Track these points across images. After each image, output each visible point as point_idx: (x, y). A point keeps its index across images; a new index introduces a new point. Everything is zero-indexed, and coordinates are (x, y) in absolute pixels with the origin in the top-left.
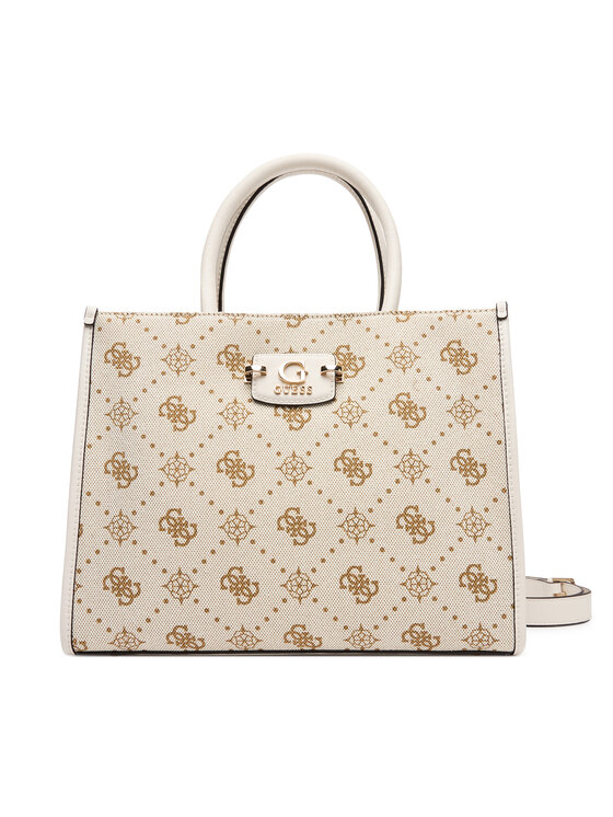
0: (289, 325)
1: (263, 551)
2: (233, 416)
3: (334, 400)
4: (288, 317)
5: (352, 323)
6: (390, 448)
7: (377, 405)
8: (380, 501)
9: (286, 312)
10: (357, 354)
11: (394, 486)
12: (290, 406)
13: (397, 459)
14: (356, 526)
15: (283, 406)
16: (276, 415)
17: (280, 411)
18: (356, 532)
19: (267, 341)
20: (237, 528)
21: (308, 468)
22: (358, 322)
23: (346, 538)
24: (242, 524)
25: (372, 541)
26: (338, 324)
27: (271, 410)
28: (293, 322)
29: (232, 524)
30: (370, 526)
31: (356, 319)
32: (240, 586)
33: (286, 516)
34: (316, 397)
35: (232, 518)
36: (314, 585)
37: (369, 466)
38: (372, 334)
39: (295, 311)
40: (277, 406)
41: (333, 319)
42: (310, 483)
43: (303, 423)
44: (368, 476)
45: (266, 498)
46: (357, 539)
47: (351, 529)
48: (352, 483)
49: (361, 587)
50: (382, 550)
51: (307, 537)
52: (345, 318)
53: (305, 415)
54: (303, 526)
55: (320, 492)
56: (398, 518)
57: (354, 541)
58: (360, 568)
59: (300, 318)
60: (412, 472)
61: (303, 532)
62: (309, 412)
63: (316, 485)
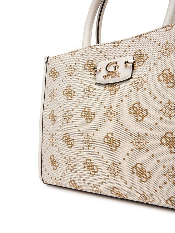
0: (114, 46)
1: (98, 153)
2: (89, 91)
3: (131, 78)
4: (114, 43)
5: (143, 38)
6: (158, 100)
7: (152, 78)
8: (151, 129)
9: (112, 41)
10: (145, 53)
11: (159, 121)
12: (111, 84)
13: (161, 106)
14: (139, 142)
15: (108, 84)
16: (105, 89)
17: (107, 87)
18: (139, 145)
19: (105, 56)
20: (88, 141)
21: (117, 113)
22: (146, 37)
23: (134, 148)
24: (90, 140)
25: (147, 150)
26: (137, 41)
27: (103, 87)
28: (116, 44)
29: (86, 140)
30: (146, 142)
31: (145, 36)
32: (91, 167)
33: (107, 137)
34: (122, 78)
35: (86, 137)
36: (120, 171)
37: (146, 110)
38: (152, 41)
39: (117, 40)
40: (106, 85)
41: (134, 39)
42: (117, 120)
43: (116, 91)
44: (145, 116)
45: (99, 128)
46: (140, 149)
47: (137, 144)
48: (137, 120)
49: (142, 174)
50: (153, 156)
51: (117, 147)
52: (139, 37)
53: (117, 87)
54: (114, 142)
55: (122, 125)
56: (162, 138)
57: (138, 150)
58: (141, 164)
59: (119, 42)
60: (170, 113)
61: (114, 145)
62: (119, 86)
63: (121, 122)
